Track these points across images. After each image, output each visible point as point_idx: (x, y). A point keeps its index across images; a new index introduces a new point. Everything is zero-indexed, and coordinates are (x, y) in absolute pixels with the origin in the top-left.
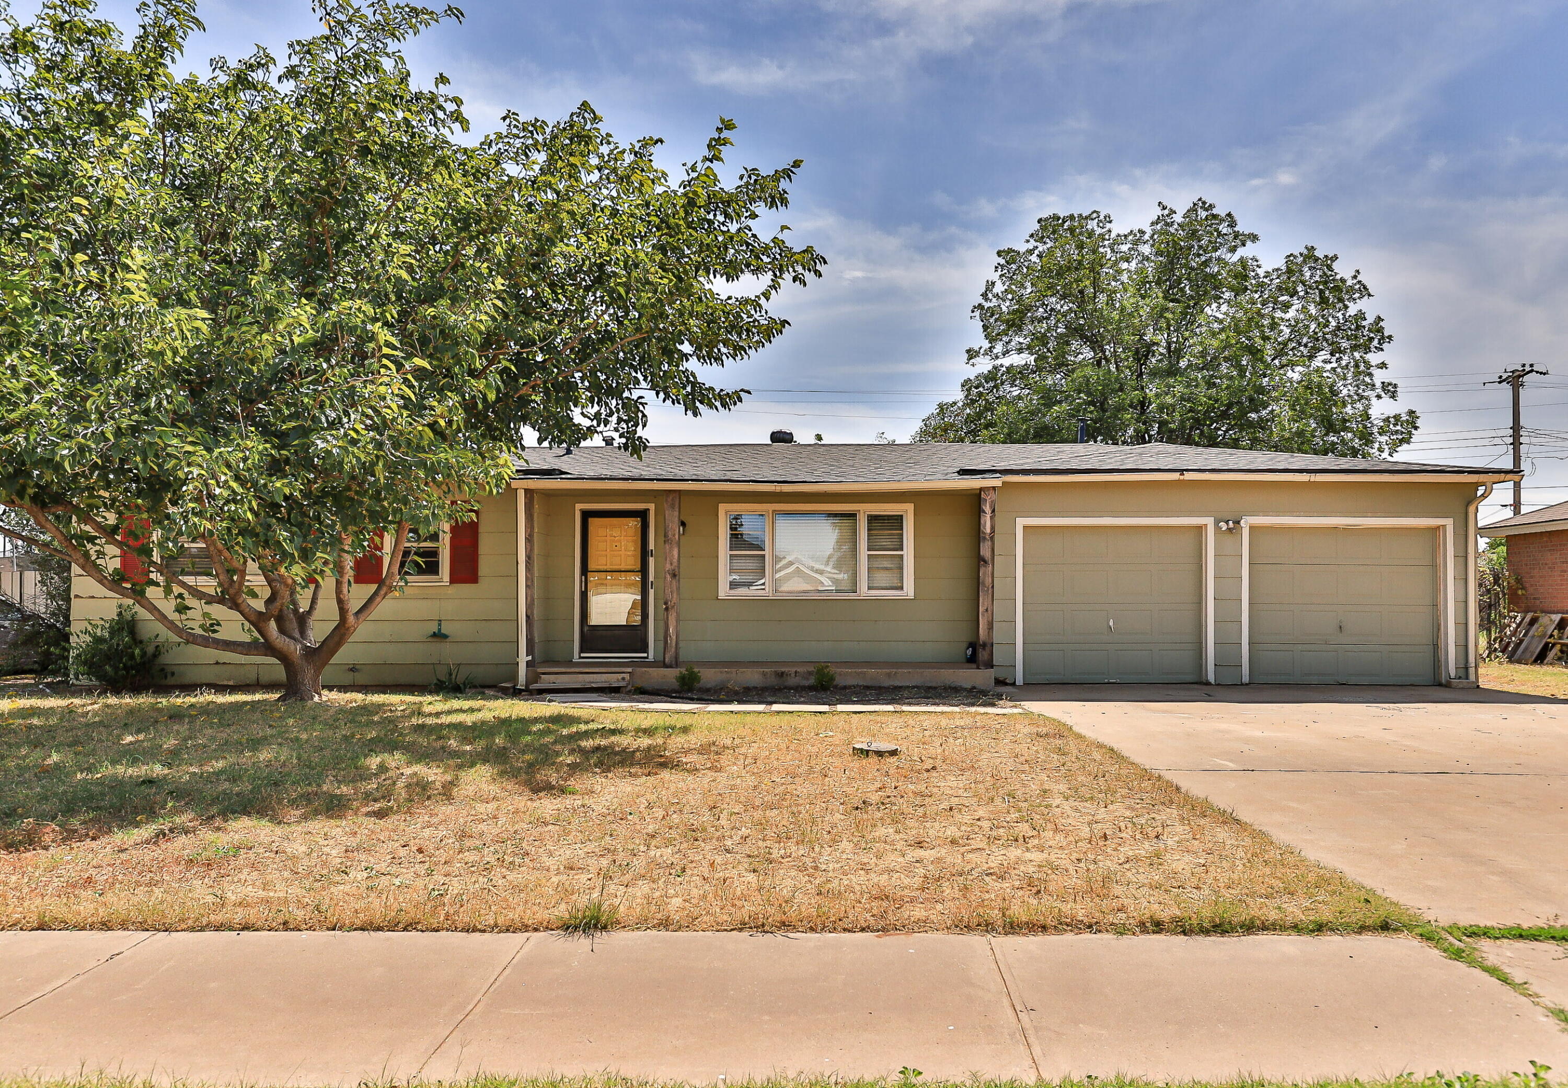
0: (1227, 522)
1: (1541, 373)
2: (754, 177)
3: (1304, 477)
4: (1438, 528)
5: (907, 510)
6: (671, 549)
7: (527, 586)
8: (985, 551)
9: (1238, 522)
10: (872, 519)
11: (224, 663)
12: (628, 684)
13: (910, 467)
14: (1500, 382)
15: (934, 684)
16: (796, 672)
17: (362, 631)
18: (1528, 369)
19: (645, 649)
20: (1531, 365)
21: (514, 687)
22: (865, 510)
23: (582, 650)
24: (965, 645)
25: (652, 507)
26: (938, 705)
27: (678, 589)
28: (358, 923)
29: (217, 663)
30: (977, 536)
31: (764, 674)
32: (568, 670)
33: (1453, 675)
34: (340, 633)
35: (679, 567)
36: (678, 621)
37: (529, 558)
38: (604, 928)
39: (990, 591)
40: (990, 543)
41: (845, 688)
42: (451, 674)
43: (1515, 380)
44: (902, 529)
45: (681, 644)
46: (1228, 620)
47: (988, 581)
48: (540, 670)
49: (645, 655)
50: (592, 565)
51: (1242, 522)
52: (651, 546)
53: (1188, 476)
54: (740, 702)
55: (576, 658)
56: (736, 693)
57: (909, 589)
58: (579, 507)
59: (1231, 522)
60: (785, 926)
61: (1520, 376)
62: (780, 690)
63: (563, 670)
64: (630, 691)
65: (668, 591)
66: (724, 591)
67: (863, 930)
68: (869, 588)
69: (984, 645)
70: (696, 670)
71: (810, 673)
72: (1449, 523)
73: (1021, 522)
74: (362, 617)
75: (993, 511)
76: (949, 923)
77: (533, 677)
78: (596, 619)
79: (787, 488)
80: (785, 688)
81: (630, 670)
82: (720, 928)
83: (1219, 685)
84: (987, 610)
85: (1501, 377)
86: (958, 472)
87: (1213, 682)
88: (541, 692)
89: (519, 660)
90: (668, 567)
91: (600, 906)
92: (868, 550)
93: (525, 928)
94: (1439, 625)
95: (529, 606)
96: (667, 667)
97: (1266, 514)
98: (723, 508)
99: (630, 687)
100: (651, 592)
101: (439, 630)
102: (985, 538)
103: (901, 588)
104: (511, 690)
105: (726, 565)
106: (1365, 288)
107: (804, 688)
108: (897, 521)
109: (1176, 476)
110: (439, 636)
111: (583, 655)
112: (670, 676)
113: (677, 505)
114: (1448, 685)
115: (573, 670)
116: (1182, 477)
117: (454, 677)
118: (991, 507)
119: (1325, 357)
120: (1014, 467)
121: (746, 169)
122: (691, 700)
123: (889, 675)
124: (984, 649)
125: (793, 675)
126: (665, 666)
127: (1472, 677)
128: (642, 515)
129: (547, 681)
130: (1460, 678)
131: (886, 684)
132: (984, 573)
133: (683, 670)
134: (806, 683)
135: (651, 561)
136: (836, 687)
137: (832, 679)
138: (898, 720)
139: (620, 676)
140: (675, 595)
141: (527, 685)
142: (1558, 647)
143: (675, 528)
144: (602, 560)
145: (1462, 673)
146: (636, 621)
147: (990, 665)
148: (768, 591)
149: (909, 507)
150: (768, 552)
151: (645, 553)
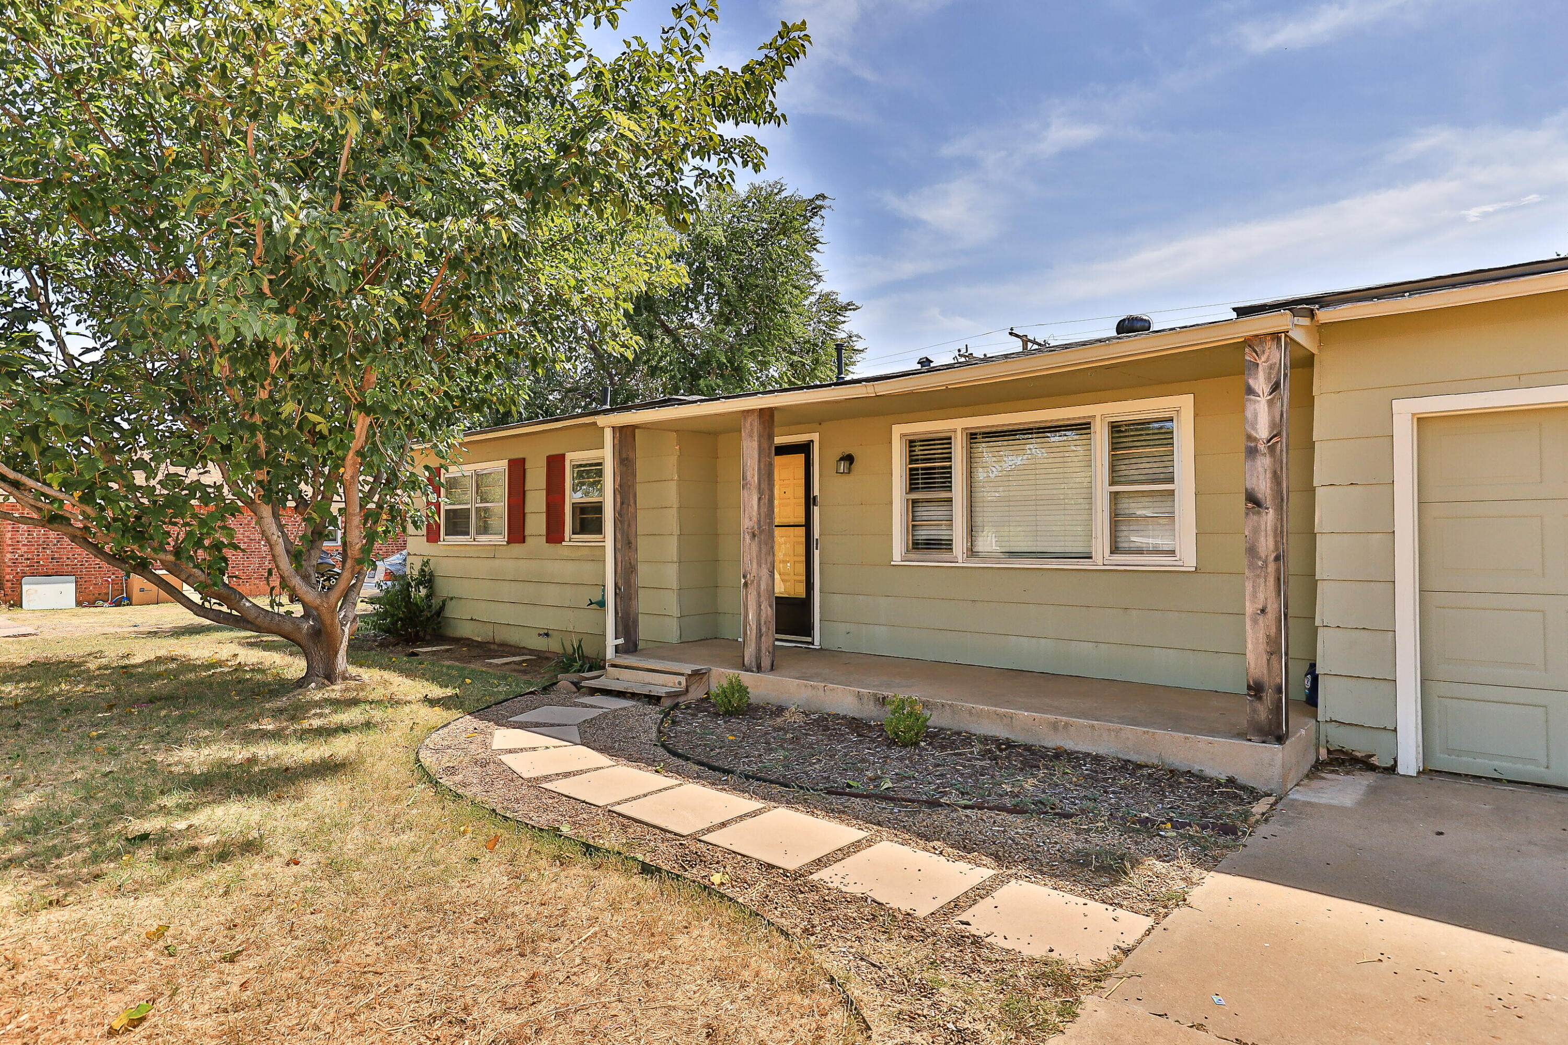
5: (1184, 411)
7: (615, 549)
11: (475, 620)
12: (682, 693)
19: (809, 632)
22: (1103, 414)
25: (816, 437)
29: (472, 619)
39: (1272, 567)
40: (1268, 460)
42: (574, 650)
44: (1171, 443)
49: (809, 639)
52: (816, 492)
57: (1185, 553)
66: (898, 555)
68: (1114, 551)
75: (1275, 389)
81: (690, 671)
92: (1113, 483)
98: (897, 431)
100: (817, 553)
101: (603, 596)
103: (1172, 551)
105: (902, 515)
108: (1160, 429)
117: (578, 653)
118: (1267, 379)
123: (1055, 726)
128: (804, 449)
135: (816, 510)
139: (677, 679)
140: (755, 565)
146: (803, 595)
147: (1273, 734)
148: (956, 554)
149: (1187, 402)
150: (955, 494)
151: (809, 501)
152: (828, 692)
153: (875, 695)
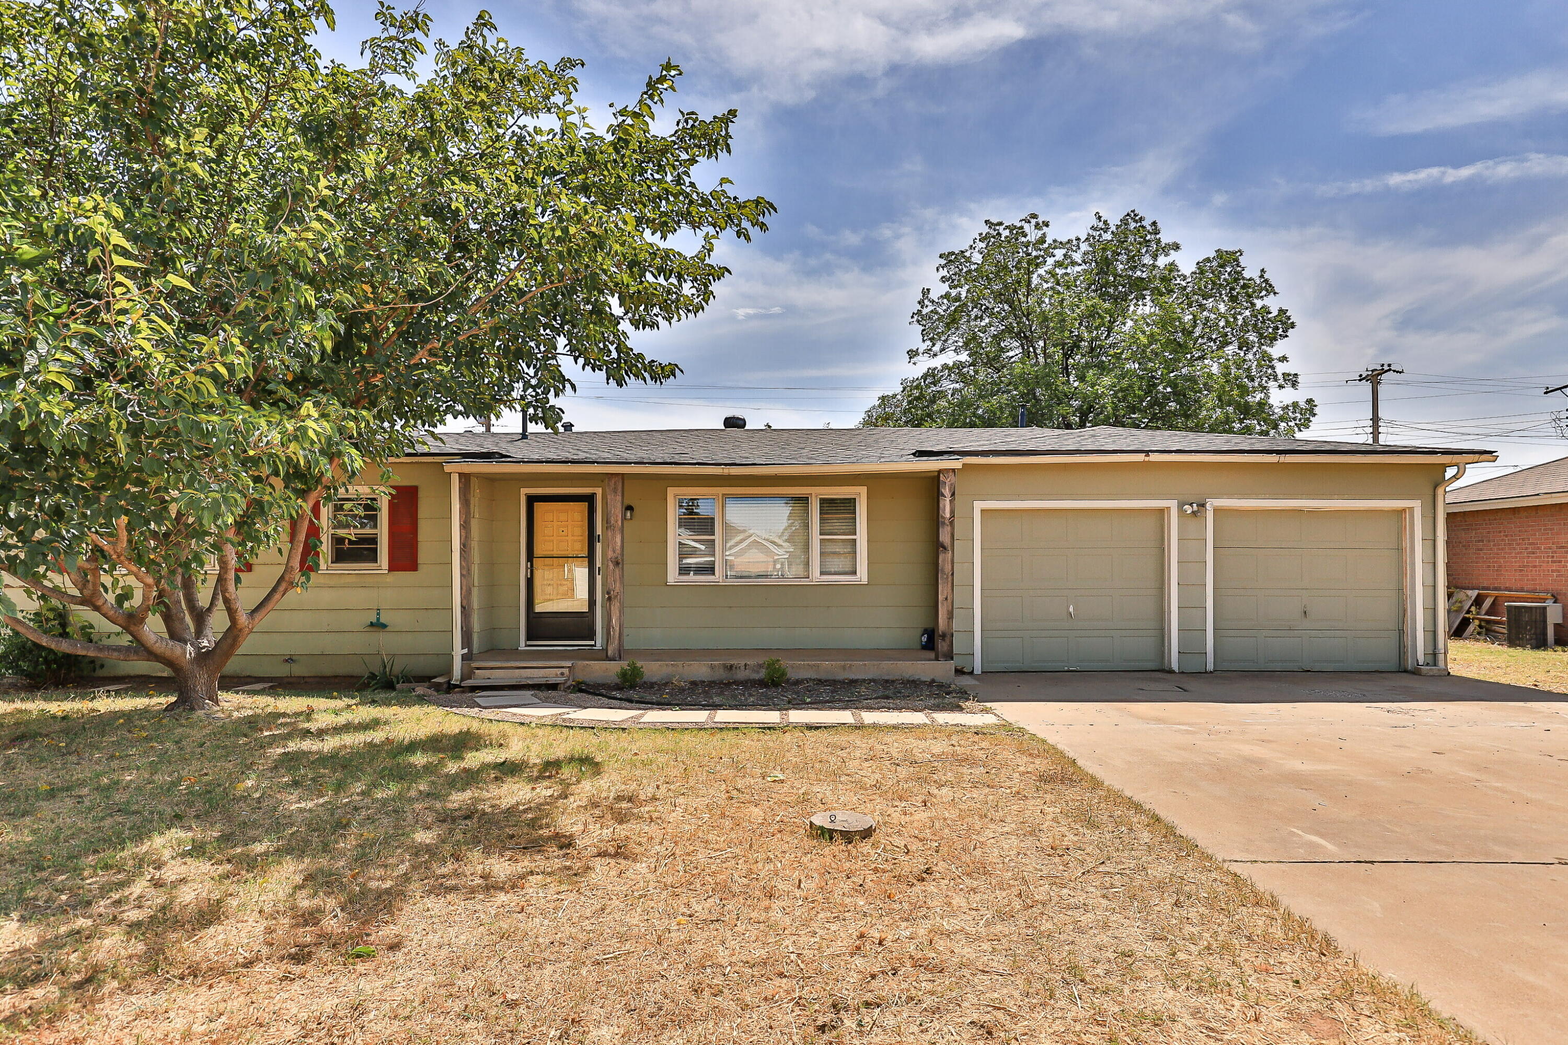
0: (1191, 504)
1: (1398, 372)
2: (691, 122)
3: (1273, 458)
4: (1405, 510)
5: (861, 494)
6: (614, 537)
7: (462, 575)
8: (944, 537)
9: (1203, 505)
10: (823, 501)
12: (567, 680)
13: (863, 450)
14: (1360, 380)
15: (891, 677)
16: (746, 665)
18: (1386, 368)
19: (593, 637)
20: (1389, 365)
21: (449, 682)
22: (817, 493)
23: (529, 637)
24: (920, 632)
25: (598, 490)
27: (622, 577)
30: (934, 520)
31: (713, 666)
33: (1420, 661)
34: (233, 635)
35: (623, 555)
36: (621, 612)
37: (465, 547)
39: (950, 579)
40: (949, 528)
41: (798, 682)
42: (385, 667)
43: (1374, 378)
44: (855, 513)
45: (626, 631)
46: (1191, 606)
47: (948, 568)
48: (475, 664)
49: (593, 643)
50: (538, 550)
51: (1207, 505)
52: (599, 531)
53: (1154, 457)
54: (683, 706)
55: (522, 647)
56: (681, 692)
57: (862, 574)
58: (524, 491)
59: (1195, 505)
61: (1379, 375)
62: (727, 688)
63: (504, 663)
64: (569, 687)
65: (614, 578)
66: (673, 576)
68: (822, 573)
69: (944, 636)
70: (639, 664)
71: (761, 666)
72: (1416, 504)
73: (979, 505)
74: (258, 617)
75: (953, 494)
77: (468, 671)
78: (542, 606)
79: (734, 471)
80: (734, 685)
81: (571, 662)
83: (1183, 673)
84: (946, 599)
85: (1361, 376)
86: (914, 454)
87: (1176, 669)
88: (474, 689)
89: (454, 653)
90: (612, 554)
92: (821, 534)
94: (1405, 611)
95: (465, 597)
96: (610, 660)
97: (1230, 496)
98: (671, 492)
99: (569, 683)
100: (599, 579)
101: (378, 619)
102: (944, 523)
103: (854, 573)
104: (447, 685)
105: (675, 550)
106: (1270, 286)
107: (754, 685)
108: (849, 505)
109: (1140, 457)
110: (378, 625)
111: (530, 643)
112: (614, 670)
113: (620, 489)
114: (1416, 672)
115: (509, 665)
116: (1147, 459)
117: (388, 670)
118: (950, 490)
120: (972, 449)
121: (682, 112)
123: (844, 668)
124: (943, 640)
125: (743, 668)
126: (608, 658)
127: (1441, 664)
128: (589, 499)
129: (482, 677)
130: (1429, 663)
131: (840, 677)
132: (944, 561)
133: (626, 663)
134: (756, 676)
135: (599, 546)
136: (787, 681)
137: (784, 674)
138: (861, 743)
139: (559, 671)
140: (618, 585)
141: (461, 680)
142: (1477, 622)
143: (617, 511)
144: (548, 546)
145: (1430, 659)
146: (586, 609)
147: (950, 656)
148: (718, 577)
149: (863, 490)
150: (717, 537)
151: (592, 539)
152: (686, 667)
153: (724, 664)
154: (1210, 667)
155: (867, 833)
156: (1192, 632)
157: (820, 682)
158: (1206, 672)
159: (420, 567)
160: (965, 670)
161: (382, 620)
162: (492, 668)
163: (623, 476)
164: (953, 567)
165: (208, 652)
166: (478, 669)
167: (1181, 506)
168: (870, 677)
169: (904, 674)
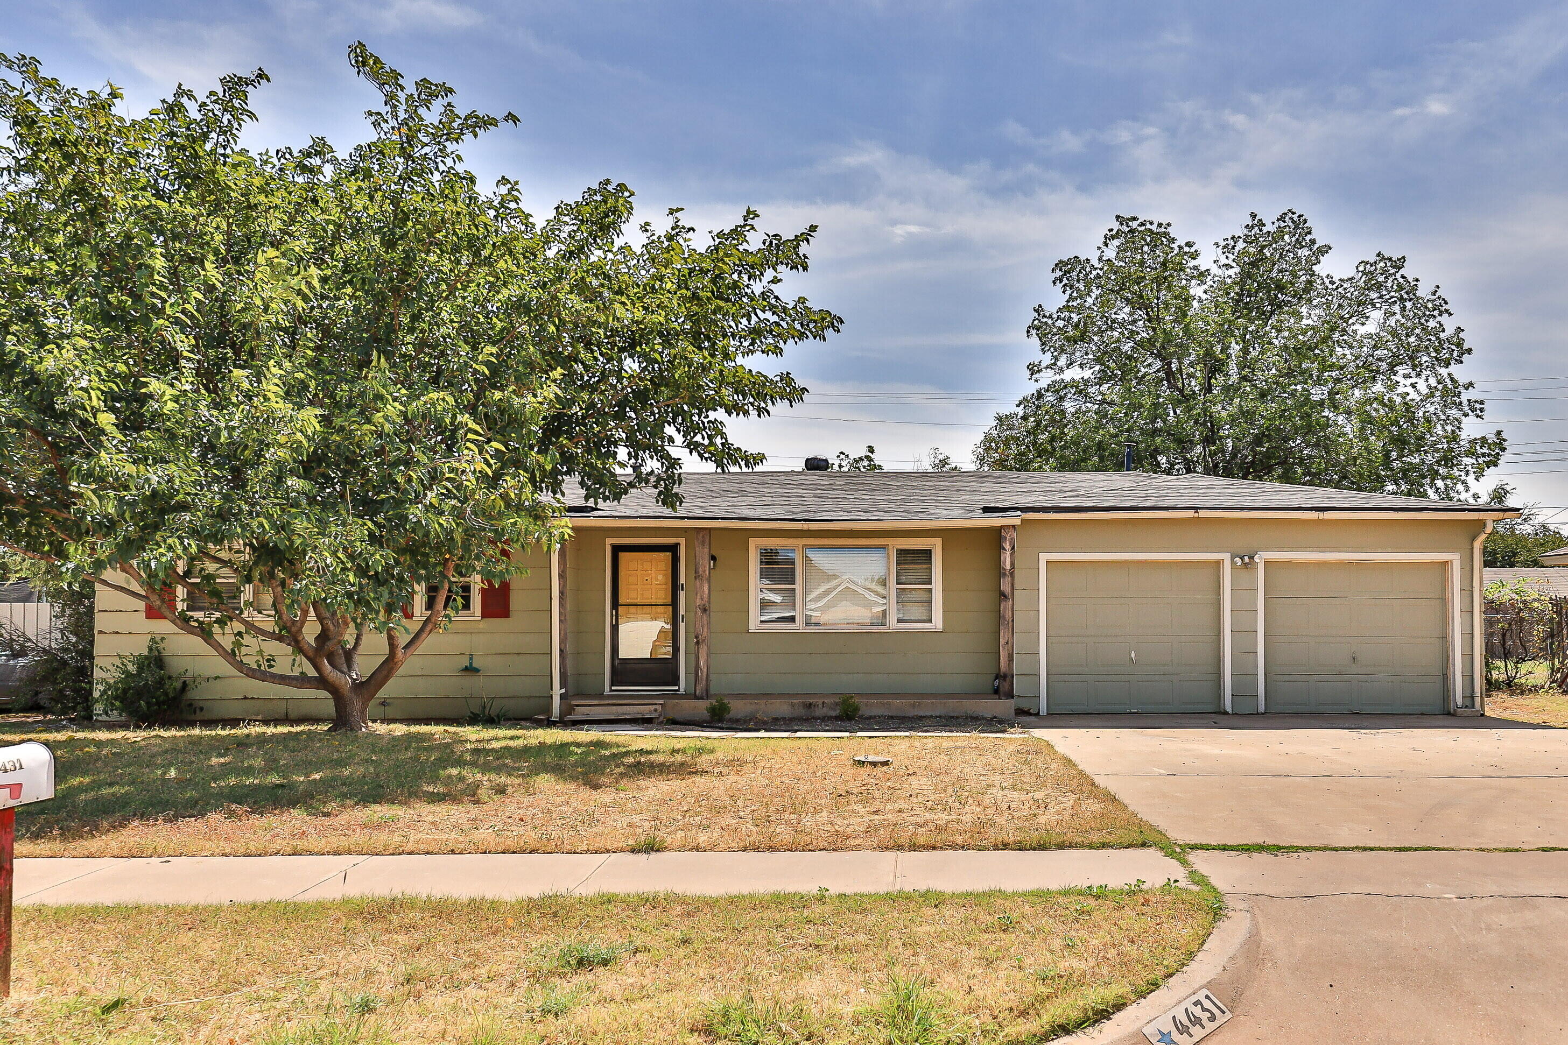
0: (1242, 558)
2: (775, 242)
3: (1313, 515)
4: (1446, 563)
5: (936, 546)
6: (702, 586)
7: (560, 620)
8: (1006, 587)
9: (1251, 558)
10: (901, 553)
11: (253, 698)
12: (660, 715)
15: (955, 715)
16: (823, 703)
17: (409, 665)
19: (676, 682)
21: (548, 719)
22: (894, 544)
23: (613, 683)
24: (986, 676)
25: (682, 542)
26: (952, 731)
27: (709, 623)
28: (500, 849)
29: (245, 698)
30: (999, 572)
31: (793, 705)
32: (602, 702)
33: (1460, 704)
34: (388, 667)
35: (709, 602)
36: (708, 655)
37: (562, 593)
38: (657, 850)
39: (1010, 625)
40: (1009, 579)
41: (870, 718)
42: (485, 707)
44: (931, 563)
45: (712, 677)
46: (1244, 653)
47: (1008, 615)
48: (574, 702)
49: (676, 688)
50: (622, 600)
51: (1256, 559)
52: (682, 580)
53: (1202, 514)
54: (766, 730)
55: (607, 691)
56: (765, 723)
57: (938, 622)
58: (610, 541)
59: (1246, 558)
60: (771, 848)
62: (807, 720)
63: (596, 702)
64: (662, 722)
65: (699, 626)
66: (754, 625)
67: (821, 850)
68: (899, 621)
69: (1005, 676)
70: (726, 701)
71: (837, 704)
72: (1455, 558)
73: (1044, 557)
74: (409, 652)
75: (1013, 548)
76: (875, 845)
77: (567, 709)
78: (625, 652)
79: (814, 526)
80: (813, 718)
81: (662, 702)
82: (731, 849)
83: (1236, 713)
84: (1008, 643)
86: (983, 510)
87: (1230, 712)
88: (575, 722)
89: (553, 693)
90: (699, 602)
91: (654, 839)
93: (608, 851)
94: (1448, 657)
95: (562, 641)
96: (698, 699)
97: (1280, 549)
98: (753, 543)
99: (661, 719)
100: (682, 626)
101: (471, 664)
102: (1005, 574)
103: (930, 621)
104: (546, 722)
105: (756, 599)
107: (830, 718)
108: (926, 555)
109: (1191, 514)
110: (470, 670)
111: (614, 688)
112: (701, 707)
113: (707, 541)
114: (1455, 713)
115: (606, 702)
116: (1196, 515)
117: (487, 710)
118: (1010, 545)
119: (1406, 372)
120: (1037, 505)
121: (768, 235)
122: (721, 729)
123: (913, 706)
124: (1005, 680)
125: (821, 706)
126: (696, 697)
127: (1478, 707)
128: (673, 550)
129: (580, 713)
130: (1466, 707)
131: (911, 715)
132: (1005, 608)
133: (714, 702)
134: (833, 714)
135: (682, 594)
136: (861, 717)
137: (857, 709)
138: (906, 743)
139: (653, 707)
140: (706, 630)
141: (560, 717)
143: (705, 564)
144: (633, 594)
145: (1468, 702)
146: (668, 655)
147: (1010, 695)
148: (799, 625)
149: (938, 542)
150: (798, 586)
151: (675, 587)
152: (769, 705)
153: (804, 704)
154: (1262, 709)
155: (886, 763)
156: (1243, 676)
157: (891, 717)
158: (1258, 714)
159: (511, 614)
160: (1032, 711)
161: (474, 665)
162: (590, 705)
163: (710, 530)
164: (1013, 616)
165: (362, 683)
166: (577, 706)
167: (1233, 558)
168: (938, 714)
169: (968, 712)
